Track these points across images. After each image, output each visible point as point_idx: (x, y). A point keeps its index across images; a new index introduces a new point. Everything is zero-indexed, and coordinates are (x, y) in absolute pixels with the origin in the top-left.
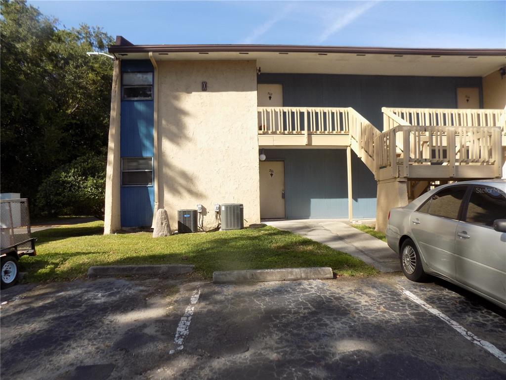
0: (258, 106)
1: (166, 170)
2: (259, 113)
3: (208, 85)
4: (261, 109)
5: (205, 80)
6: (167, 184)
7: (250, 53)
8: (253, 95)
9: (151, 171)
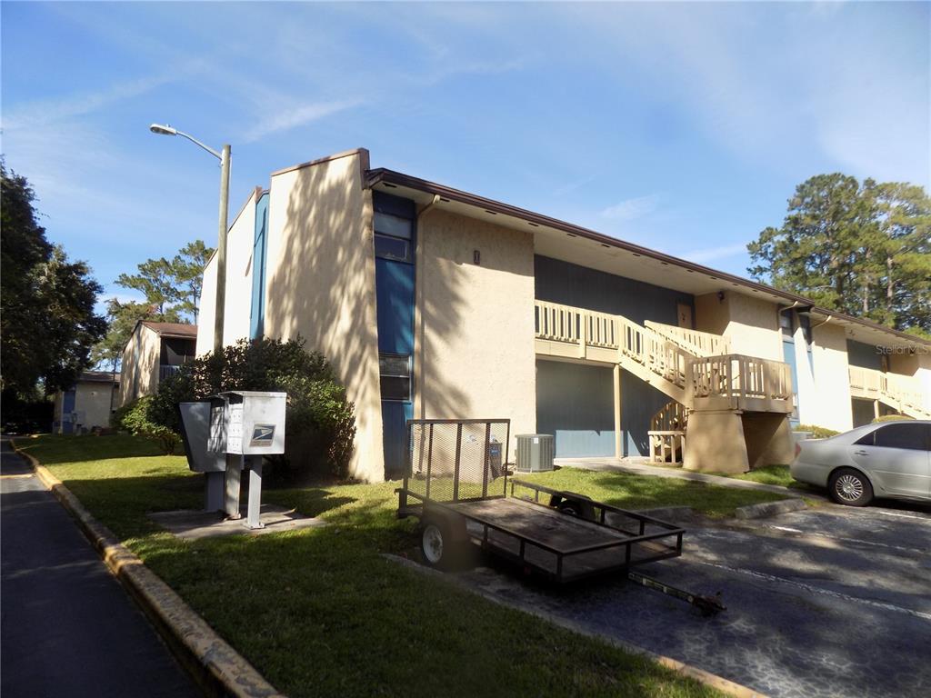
0: (536, 298)
1: (428, 380)
2: (537, 308)
3: (481, 257)
4: (541, 304)
5: (478, 248)
6: (429, 400)
7: (540, 226)
8: (529, 282)
9: (408, 379)
